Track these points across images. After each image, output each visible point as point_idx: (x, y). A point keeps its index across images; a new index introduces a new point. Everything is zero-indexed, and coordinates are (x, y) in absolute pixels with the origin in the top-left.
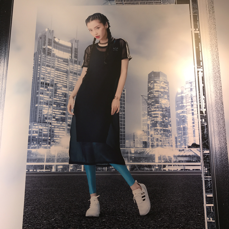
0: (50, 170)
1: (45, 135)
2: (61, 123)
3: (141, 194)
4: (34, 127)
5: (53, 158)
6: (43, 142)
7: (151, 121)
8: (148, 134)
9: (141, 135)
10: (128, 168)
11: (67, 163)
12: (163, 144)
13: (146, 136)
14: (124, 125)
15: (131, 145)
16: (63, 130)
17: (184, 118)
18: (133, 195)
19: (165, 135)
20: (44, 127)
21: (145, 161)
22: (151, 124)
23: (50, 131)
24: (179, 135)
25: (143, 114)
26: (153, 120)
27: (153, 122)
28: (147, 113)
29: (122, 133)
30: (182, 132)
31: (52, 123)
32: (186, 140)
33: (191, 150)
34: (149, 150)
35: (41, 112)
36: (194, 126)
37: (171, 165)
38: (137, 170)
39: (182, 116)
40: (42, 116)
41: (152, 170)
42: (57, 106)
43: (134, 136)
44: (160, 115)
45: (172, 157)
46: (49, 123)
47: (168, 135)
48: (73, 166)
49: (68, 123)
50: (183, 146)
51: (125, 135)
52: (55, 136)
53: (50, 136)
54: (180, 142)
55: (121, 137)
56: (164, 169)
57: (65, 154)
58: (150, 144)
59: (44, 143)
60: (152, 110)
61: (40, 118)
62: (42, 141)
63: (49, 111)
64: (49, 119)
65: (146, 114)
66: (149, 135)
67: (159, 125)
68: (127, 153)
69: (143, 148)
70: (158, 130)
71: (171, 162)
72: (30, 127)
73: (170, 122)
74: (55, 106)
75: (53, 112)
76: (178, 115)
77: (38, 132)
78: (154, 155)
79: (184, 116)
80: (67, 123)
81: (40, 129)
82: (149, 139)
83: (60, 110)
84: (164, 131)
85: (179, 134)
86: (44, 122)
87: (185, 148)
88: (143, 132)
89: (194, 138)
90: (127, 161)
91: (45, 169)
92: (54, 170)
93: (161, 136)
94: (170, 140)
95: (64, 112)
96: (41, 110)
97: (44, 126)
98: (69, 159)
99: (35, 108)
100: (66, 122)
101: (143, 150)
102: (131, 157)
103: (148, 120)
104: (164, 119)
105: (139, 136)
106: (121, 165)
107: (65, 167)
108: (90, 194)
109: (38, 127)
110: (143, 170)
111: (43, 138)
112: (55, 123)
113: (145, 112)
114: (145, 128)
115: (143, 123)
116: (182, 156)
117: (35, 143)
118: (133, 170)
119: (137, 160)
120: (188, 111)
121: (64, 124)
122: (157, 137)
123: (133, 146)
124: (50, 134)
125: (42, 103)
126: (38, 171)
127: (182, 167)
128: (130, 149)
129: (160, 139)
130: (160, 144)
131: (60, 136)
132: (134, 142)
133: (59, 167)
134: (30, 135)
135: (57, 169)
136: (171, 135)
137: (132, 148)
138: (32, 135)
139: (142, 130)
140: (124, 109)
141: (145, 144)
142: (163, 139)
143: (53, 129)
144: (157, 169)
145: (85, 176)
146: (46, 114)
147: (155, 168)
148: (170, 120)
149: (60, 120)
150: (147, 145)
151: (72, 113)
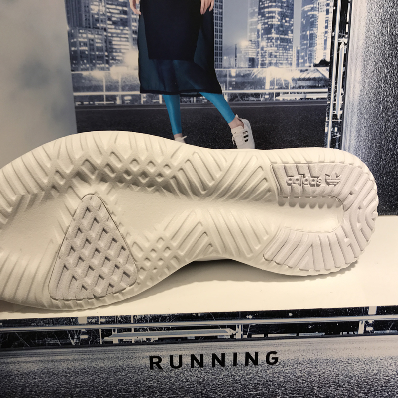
0: (113, 103)
1: (99, 49)
2: (122, 28)
3: (244, 133)
4: (80, 35)
5: (116, 84)
6: (98, 61)
7: (262, 25)
8: (258, 46)
9: (247, 47)
10: (226, 98)
11: (138, 92)
12: (278, 61)
13: (254, 50)
14: (221, 31)
15: (231, 64)
16: (126, 41)
17: (313, 20)
18: (232, 135)
19: (283, 48)
20: (96, 36)
21: (251, 87)
23: (106, 42)
24: (303, 47)
25: (251, 13)
26: (267, 23)
27: (266, 26)
28: (257, 10)
29: (218, 44)
30: (308, 42)
31: (107, 29)
32: (313, 54)
33: (318, 70)
34: (257, 71)
35: (87, 9)
36: (326, 33)
37: (288, 93)
38: (238, 100)
39: (311, 16)
40: (91, 16)
41: (260, 100)
43: (236, 49)
44: (278, 14)
45: (290, 81)
46: (102, 29)
47: (287, 47)
48: (147, 97)
49: (133, 28)
50: (308, 64)
51: (223, 49)
52: (114, 50)
53: (107, 51)
54: (303, 57)
55: (217, 51)
56: (277, 98)
57: (133, 78)
58: (260, 62)
59: (99, 62)
60: (266, 5)
61: (87, 21)
62: (96, 59)
63: (101, 8)
64: (102, 21)
65: (256, 12)
66: (258, 48)
67: (274, 30)
68: (226, 76)
69: (249, 68)
70: (273, 39)
71: (287, 88)
72: (71, 36)
73: (292, 25)
75: (108, 10)
76: (304, 13)
77: (88, 44)
78: (264, 78)
79: (313, 16)
80: (131, 29)
81: (89, 39)
82: (258, 53)
83: (118, 5)
84: (282, 40)
86: (95, 27)
87: (310, 66)
88: (250, 42)
89: (325, 51)
90: (225, 88)
91: (107, 101)
92: (119, 102)
93: (276, 49)
94: (289, 54)
95: (125, 9)
96: (88, 7)
97: (96, 34)
99: (77, 3)
100: (129, 26)
101: (249, 70)
102: (230, 83)
103: (258, 24)
104: (284, 21)
105: (243, 50)
106: (214, 94)
107: (135, 97)
108: (173, 135)
109: (87, 36)
110: (248, 101)
111: (97, 53)
112: (112, 29)
113: (254, 8)
114: (253, 36)
115: (251, 27)
116: (304, 79)
117: (85, 61)
118: (233, 101)
119: (239, 85)
120: (321, 8)
121: (127, 31)
122: (270, 51)
123: (235, 66)
124: (106, 47)
126: (96, 103)
127: (303, 94)
128: (230, 69)
129: (274, 54)
130: (274, 61)
131: (123, 51)
132: (236, 59)
133: (126, 98)
134: (76, 49)
135: (123, 101)
136: (292, 46)
137: (233, 68)
138: (78, 49)
139: (248, 39)
140: (221, 4)
141: (252, 62)
142: (279, 53)
143: (111, 40)
144: (266, 99)
145: (164, 110)
146: (96, 13)
147: (264, 97)
148: (291, 22)
149: (119, 24)
150: (255, 64)
151: (138, 12)
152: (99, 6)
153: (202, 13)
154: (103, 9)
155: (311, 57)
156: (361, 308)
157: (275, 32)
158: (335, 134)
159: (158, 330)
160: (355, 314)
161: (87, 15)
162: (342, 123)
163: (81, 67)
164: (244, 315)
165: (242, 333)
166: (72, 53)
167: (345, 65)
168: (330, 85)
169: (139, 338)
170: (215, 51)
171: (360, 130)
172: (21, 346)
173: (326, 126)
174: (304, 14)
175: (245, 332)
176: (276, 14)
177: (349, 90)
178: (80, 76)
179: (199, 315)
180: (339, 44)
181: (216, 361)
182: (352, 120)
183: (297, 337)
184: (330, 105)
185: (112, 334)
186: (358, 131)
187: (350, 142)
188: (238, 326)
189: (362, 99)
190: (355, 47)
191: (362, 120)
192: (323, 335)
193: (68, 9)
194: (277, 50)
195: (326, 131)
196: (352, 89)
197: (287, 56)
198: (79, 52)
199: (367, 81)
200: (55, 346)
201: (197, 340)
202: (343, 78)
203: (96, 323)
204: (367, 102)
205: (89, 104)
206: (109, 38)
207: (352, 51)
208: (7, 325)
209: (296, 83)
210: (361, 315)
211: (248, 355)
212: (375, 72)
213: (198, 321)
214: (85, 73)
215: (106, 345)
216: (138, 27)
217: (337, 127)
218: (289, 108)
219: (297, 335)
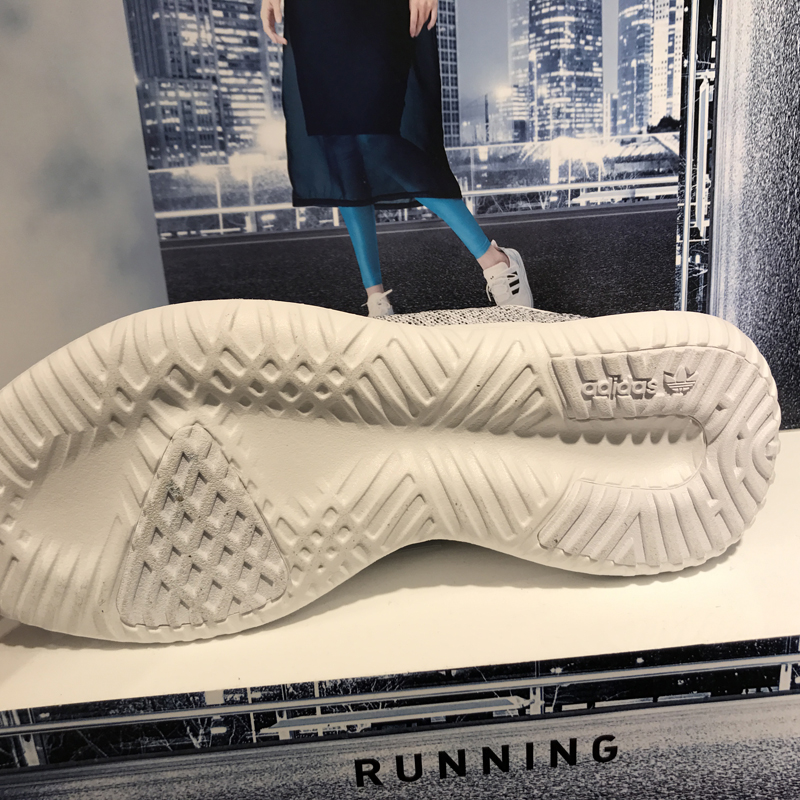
0: (238, 229)
1: (203, 121)
2: (248, 74)
3: (509, 276)
4: (162, 94)
5: (242, 190)
6: (202, 144)
7: (539, 52)
8: (531, 96)
9: (508, 101)
10: (471, 206)
11: (288, 206)
12: (573, 126)
13: (524, 104)
14: (455, 70)
15: (478, 136)
16: (258, 101)
18: (485, 282)
19: (583, 97)
20: (196, 94)
21: (521, 182)
22: (539, 62)
23: (217, 105)
24: (624, 93)
25: (515, 29)
26: (547, 48)
27: (547, 54)
28: (526, 22)
29: (448, 96)
30: (635, 82)
31: (218, 77)
32: (645, 107)
33: (656, 140)
34: (532, 148)
35: (174, 38)
36: (671, 61)
37: (596, 189)
38: (496, 211)
39: (638, 28)
40: (183, 54)
41: (540, 208)
42: (226, 15)
43: (487, 105)
44: (570, 27)
45: (600, 164)
46: (208, 77)
47: (592, 95)
48: (307, 214)
49: (272, 73)
50: (635, 129)
51: (460, 105)
52: (235, 122)
53: (219, 123)
54: (625, 115)
55: (447, 112)
56: (575, 201)
57: (277, 177)
58: (537, 129)
59: (206, 147)
60: (544, 11)
61: (176, 64)
62: (198, 141)
63: (203, 35)
64: (207, 62)
65: (525, 26)
66: (533, 100)
67: (564, 62)
68: (467, 161)
69: (515, 142)
70: (561, 80)
71: (595, 179)
72: (143, 96)
73: (600, 49)
74: (219, 14)
75: (217, 39)
76: (624, 22)
77: (180, 112)
78: (547, 162)
79: (643, 29)
80: (266, 74)
81: (182, 101)
82: (532, 111)
83: (238, 27)
84: (581, 81)
85: (622, 91)
86: (192, 74)
87: (640, 133)
88: (516, 89)
89: (670, 100)
90: (466, 187)
91: (225, 227)
92: (250, 228)
93: (569, 100)
94: (596, 110)
95: (254, 34)
96: (175, 34)
97: (196, 90)
98: (291, 191)
99: (152, 27)
100: (264, 69)
101: (515, 148)
102: (478, 174)
103: (530, 50)
104: (582, 42)
105: (502, 105)
106: (444, 200)
107: (282, 215)
108: (364, 289)
109: (177, 94)
110: (515, 210)
111: (200, 129)
112: (228, 77)
113: (521, 18)
114: (520, 76)
115: (514, 58)
116: (629, 160)
117: (176, 147)
118: (484, 213)
119: (497, 179)
120: (659, 10)
121: (259, 79)
122: (558, 106)
123: (485, 140)
124: (219, 114)
125: (171, 7)
126: (204, 232)
127: (627, 191)
128: (474, 147)
129: (565, 110)
130: (565, 126)
131: (252, 121)
132: (487, 126)
133: (265, 218)
134: (155, 122)
135: (259, 224)
136: (602, 93)
137: (481, 144)
138: (160, 122)
139: (511, 83)
140: (452, 14)
141: (521, 130)
142: (576, 108)
143: (226, 99)
144: (553, 205)
145: (345, 238)
146: (193, 45)
147: (548, 201)
148: (598, 44)
149: (243, 65)
150: (528, 134)
151: (280, 38)
152: (199, 31)
153: (413, 35)
154: (207, 37)
155: (641, 112)
156: (784, 639)
157: (565, 65)
158: (697, 268)
159: (371, 708)
160: (771, 650)
161: (176, 51)
162: (709, 245)
163: (169, 159)
164: (544, 667)
165: (543, 702)
166: (149, 131)
167: (712, 126)
168: (683, 169)
169: (332, 725)
170: (443, 112)
171: (746, 257)
172: (89, 757)
173: (677, 252)
174: (625, 26)
175: (548, 701)
176: (567, 28)
177: (723, 177)
178: (167, 178)
179: (453, 673)
180: (699, 83)
181: (491, 763)
182: (729, 237)
183: (656, 704)
184: (682, 210)
185: (275, 722)
186: (744, 260)
187: (727, 282)
188: (534, 689)
189: (749, 194)
190: (732, 86)
191: (751, 237)
192: (707, 697)
193: (135, 41)
194: (572, 102)
195: (678, 263)
196: (727, 174)
197: (593, 113)
198: (162, 129)
199: (758, 155)
200: (161, 752)
201: (452, 722)
202: (709, 152)
203: (243, 701)
204: (760, 198)
205: (189, 235)
206: (224, 96)
207: (726, 97)
208: (58, 716)
209: (613, 169)
210: (784, 653)
211: (555, 746)
212: (774, 137)
213: (451, 684)
214: (177, 172)
215: (265, 743)
216: (281, 71)
217: (700, 253)
218: (600, 221)
219: (655, 700)
